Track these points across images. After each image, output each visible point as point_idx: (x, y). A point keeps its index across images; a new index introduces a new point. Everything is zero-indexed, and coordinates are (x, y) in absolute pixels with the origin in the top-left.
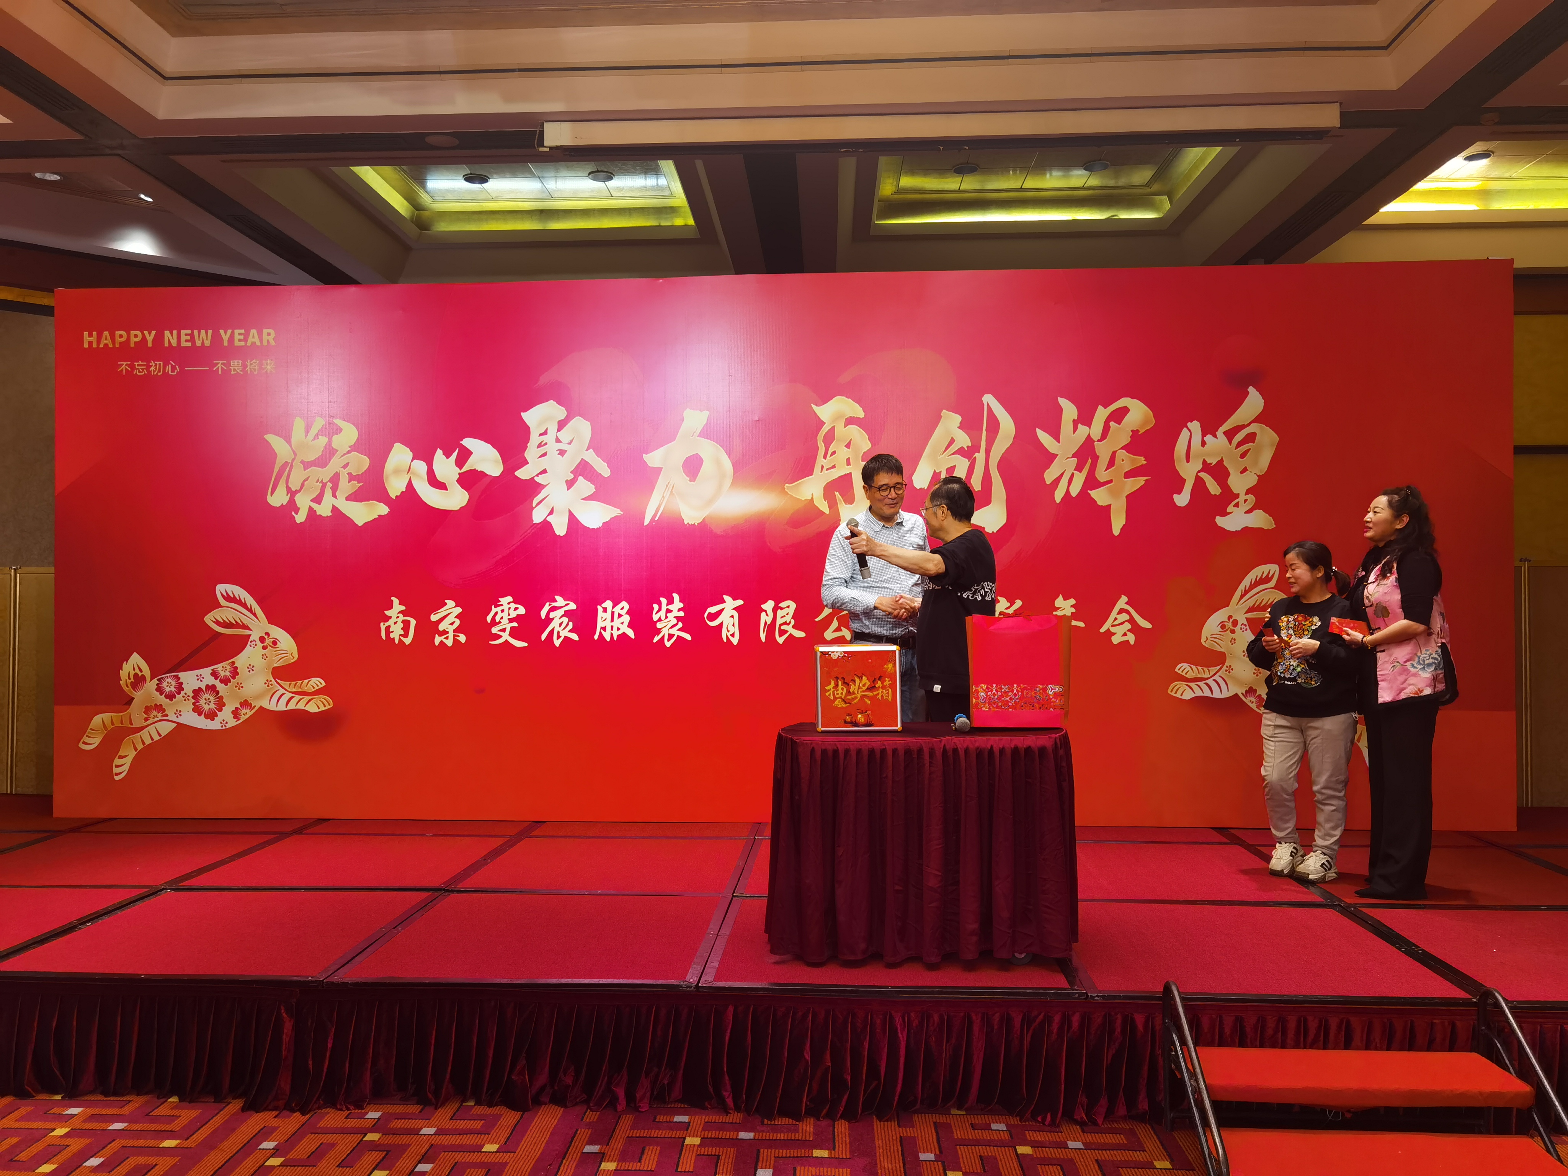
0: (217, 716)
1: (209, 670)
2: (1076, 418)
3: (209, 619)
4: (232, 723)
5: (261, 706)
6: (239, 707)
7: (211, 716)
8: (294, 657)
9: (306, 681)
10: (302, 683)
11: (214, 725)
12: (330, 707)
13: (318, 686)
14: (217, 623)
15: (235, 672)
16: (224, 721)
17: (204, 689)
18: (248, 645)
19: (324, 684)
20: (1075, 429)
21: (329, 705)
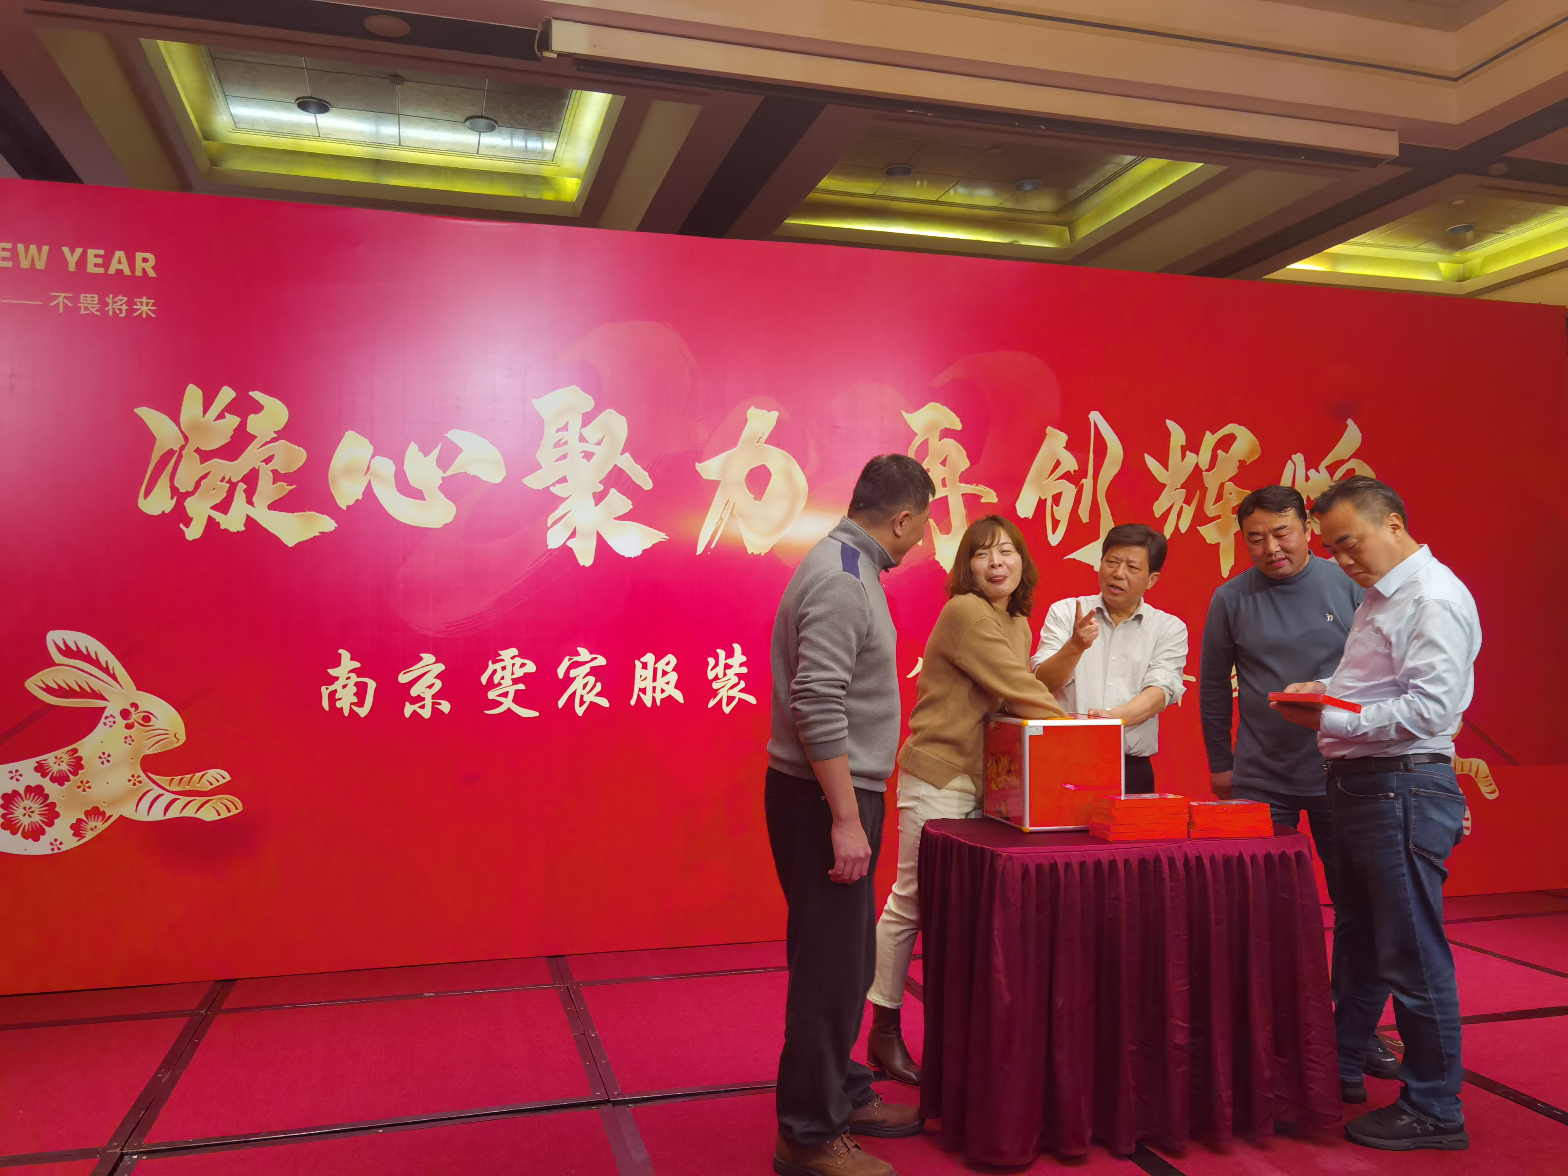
0: (43, 832)
1: (32, 763)
2: (1184, 444)
3: (33, 685)
4: (70, 842)
5: (121, 816)
6: (84, 818)
7: (35, 833)
8: (178, 740)
9: (201, 774)
10: (192, 777)
11: (41, 848)
12: (237, 811)
13: (218, 781)
14: (48, 690)
15: (77, 765)
16: (56, 840)
17: (22, 792)
18: (101, 724)
19: (228, 778)
20: (1184, 456)
21: (237, 809)
